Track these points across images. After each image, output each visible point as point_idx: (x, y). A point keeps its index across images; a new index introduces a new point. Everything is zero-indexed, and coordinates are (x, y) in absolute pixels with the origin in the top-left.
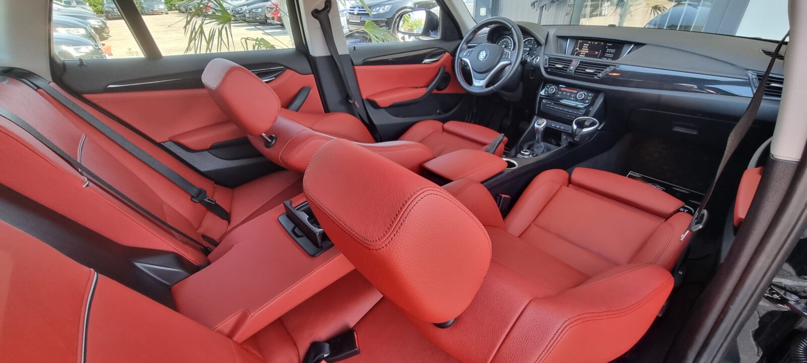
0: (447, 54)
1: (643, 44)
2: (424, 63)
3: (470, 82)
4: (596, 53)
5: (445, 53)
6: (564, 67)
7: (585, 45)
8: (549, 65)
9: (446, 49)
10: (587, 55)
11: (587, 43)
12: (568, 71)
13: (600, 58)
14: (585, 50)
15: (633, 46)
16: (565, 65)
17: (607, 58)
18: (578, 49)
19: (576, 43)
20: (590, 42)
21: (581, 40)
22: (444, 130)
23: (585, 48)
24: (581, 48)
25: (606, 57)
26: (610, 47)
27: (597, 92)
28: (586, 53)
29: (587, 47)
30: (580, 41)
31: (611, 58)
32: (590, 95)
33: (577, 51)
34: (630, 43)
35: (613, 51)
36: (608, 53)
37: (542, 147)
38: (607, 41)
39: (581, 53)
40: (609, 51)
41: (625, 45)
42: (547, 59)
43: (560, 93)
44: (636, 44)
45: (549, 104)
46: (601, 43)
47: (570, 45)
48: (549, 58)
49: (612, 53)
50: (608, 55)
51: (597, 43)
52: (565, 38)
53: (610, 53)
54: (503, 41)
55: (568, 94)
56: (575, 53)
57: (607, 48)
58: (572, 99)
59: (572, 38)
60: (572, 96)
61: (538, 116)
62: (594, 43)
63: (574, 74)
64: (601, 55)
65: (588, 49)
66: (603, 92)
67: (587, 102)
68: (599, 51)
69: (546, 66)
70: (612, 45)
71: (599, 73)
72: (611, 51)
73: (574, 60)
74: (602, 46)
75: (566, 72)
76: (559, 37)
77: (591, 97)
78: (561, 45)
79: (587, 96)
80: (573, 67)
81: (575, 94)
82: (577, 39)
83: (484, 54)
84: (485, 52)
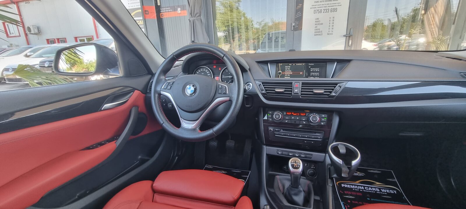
0: (136, 92)
1: (349, 61)
2: (104, 110)
3: (178, 124)
4: (301, 73)
5: (133, 92)
6: (285, 91)
7: (286, 67)
8: (266, 90)
9: (136, 87)
10: (291, 76)
11: (288, 65)
12: (293, 94)
13: (307, 77)
14: (288, 72)
15: (336, 63)
16: (285, 88)
17: (314, 76)
18: (280, 71)
19: (277, 67)
20: (290, 64)
21: (281, 63)
22: (155, 191)
23: (288, 70)
24: (283, 70)
25: (312, 76)
26: (312, 67)
27: (330, 112)
28: (290, 74)
29: (289, 69)
30: (280, 64)
31: (317, 76)
32: (323, 116)
33: (280, 73)
34: (332, 61)
35: (317, 69)
36: (313, 72)
37: (301, 191)
38: (306, 61)
39: (285, 75)
40: (313, 70)
41: (327, 63)
42: (260, 85)
43: (288, 118)
44: (339, 61)
45: (278, 131)
46: (302, 64)
47: (272, 69)
48: (262, 83)
49: (317, 72)
50: (313, 73)
51: (298, 64)
52: (266, 63)
53: (315, 72)
54: (199, 71)
55: (298, 118)
56: (279, 76)
57: (310, 68)
58: (304, 123)
59: (272, 62)
60: (303, 120)
61: (267, 145)
62: (295, 65)
63: (301, 96)
64: (307, 75)
65: (291, 71)
66: (339, 112)
67: (322, 124)
68: (303, 71)
69: (263, 92)
70: (313, 64)
71: (331, 92)
72: (315, 70)
73: (293, 82)
74: (304, 66)
75: (291, 96)
76: (259, 62)
77: (325, 119)
78: (263, 69)
79: (321, 118)
80: (297, 89)
81: (305, 117)
82: (277, 62)
83: (192, 89)
84: (193, 86)
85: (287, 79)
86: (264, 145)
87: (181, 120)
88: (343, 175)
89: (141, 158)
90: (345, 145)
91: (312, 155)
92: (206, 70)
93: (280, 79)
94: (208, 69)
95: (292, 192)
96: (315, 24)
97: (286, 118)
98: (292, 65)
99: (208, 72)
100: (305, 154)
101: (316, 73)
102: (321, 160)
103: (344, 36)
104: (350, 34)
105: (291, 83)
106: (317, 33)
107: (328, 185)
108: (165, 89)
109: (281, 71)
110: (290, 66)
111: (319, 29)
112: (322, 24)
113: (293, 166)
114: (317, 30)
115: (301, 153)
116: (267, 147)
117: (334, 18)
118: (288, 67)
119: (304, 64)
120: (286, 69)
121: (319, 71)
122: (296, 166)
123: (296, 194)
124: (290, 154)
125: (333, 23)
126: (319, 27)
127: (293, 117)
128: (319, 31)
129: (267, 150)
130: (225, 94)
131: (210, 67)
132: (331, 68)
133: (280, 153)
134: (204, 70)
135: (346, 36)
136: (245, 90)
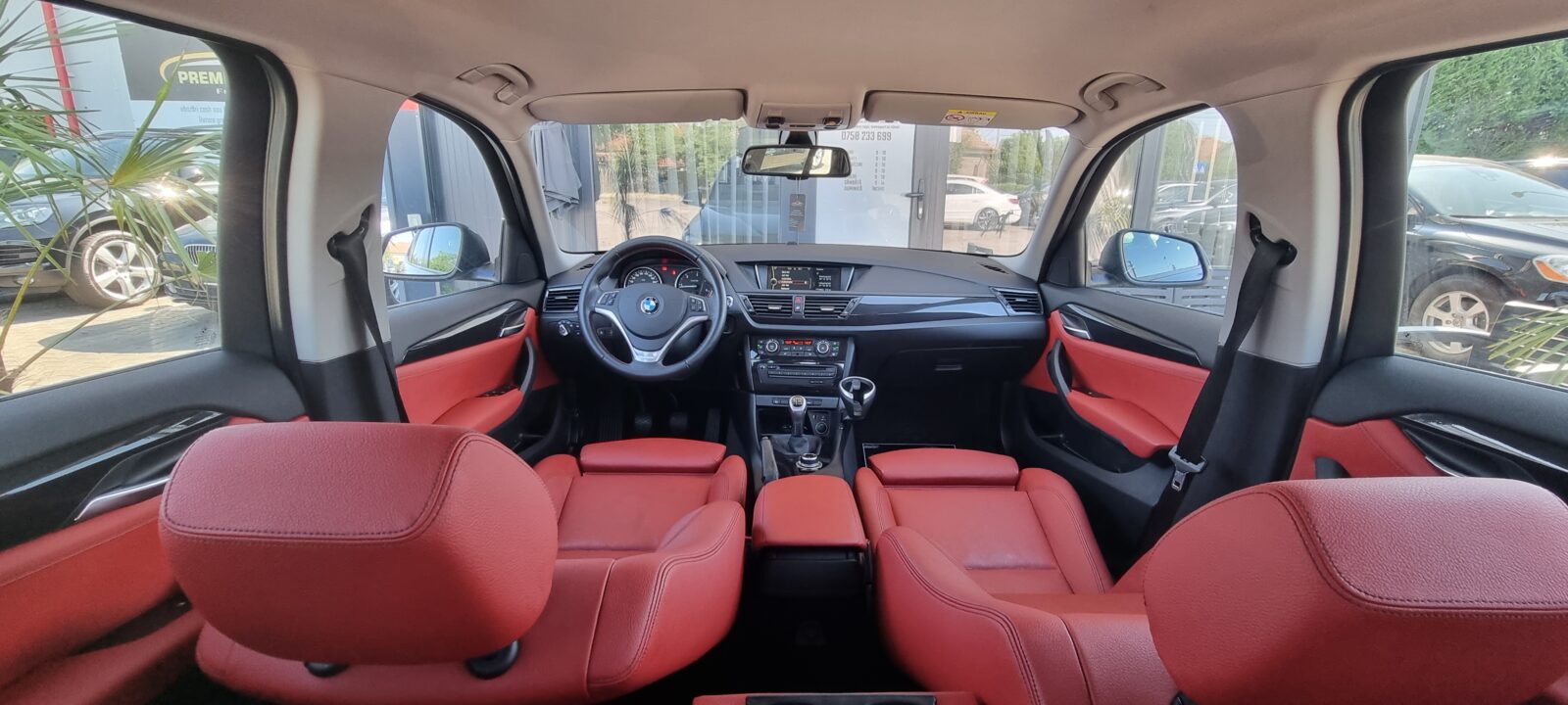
0: (529, 312)
1: (870, 267)
2: (504, 336)
4: (805, 282)
5: (525, 310)
6: (782, 309)
7: (783, 272)
8: (755, 308)
9: (529, 301)
10: (791, 287)
11: (787, 270)
12: (793, 313)
13: (814, 289)
14: (787, 281)
15: (854, 269)
16: (782, 305)
17: (825, 288)
18: (774, 279)
19: (769, 271)
20: (790, 268)
21: (775, 265)
22: (583, 469)
23: (786, 277)
24: (779, 278)
25: (822, 287)
26: (821, 273)
27: (843, 338)
28: (789, 284)
29: (788, 276)
30: (774, 268)
31: (828, 288)
32: (834, 343)
33: (774, 282)
34: (848, 266)
35: (828, 278)
36: (822, 281)
37: (805, 441)
38: (814, 265)
39: (782, 285)
40: (822, 278)
41: (843, 270)
42: (746, 300)
43: (787, 349)
44: (858, 267)
45: (773, 369)
46: (807, 269)
47: (761, 274)
48: (749, 297)
49: (828, 281)
50: (823, 283)
51: (801, 269)
52: (751, 264)
53: (826, 281)
54: (637, 275)
55: (801, 348)
56: (772, 286)
57: (819, 275)
58: (810, 354)
59: (761, 264)
60: (808, 350)
61: (756, 394)
62: (797, 269)
63: (805, 316)
64: (814, 285)
65: (790, 278)
66: (854, 336)
67: (834, 354)
68: (808, 280)
69: (750, 311)
70: (823, 269)
71: (842, 310)
72: (826, 278)
73: (794, 296)
74: (810, 272)
75: (790, 316)
76: (739, 263)
77: (837, 347)
78: (748, 274)
79: (832, 346)
80: (799, 306)
81: (810, 346)
82: (768, 264)
83: (653, 303)
84: (654, 300)
85: (785, 290)
86: (753, 392)
87: (633, 350)
88: (855, 414)
90: (859, 378)
91: (821, 400)
92: (649, 274)
93: (773, 291)
94: (653, 273)
97: (784, 349)
98: (793, 269)
99: (652, 276)
100: (812, 400)
101: (827, 283)
103: (907, 195)
104: (919, 193)
105: (791, 298)
108: (603, 305)
110: (789, 271)
113: (795, 405)
116: (757, 396)
117: (884, 152)
118: (785, 273)
119: (809, 268)
120: (782, 276)
121: (830, 279)
122: (799, 403)
123: (800, 446)
125: (884, 165)
127: (794, 347)
129: (757, 400)
130: (701, 310)
131: (660, 270)
132: (848, 276)
133: (776, 402)
134: (646, 274)
135: (912, 197)
136: (728, 308)
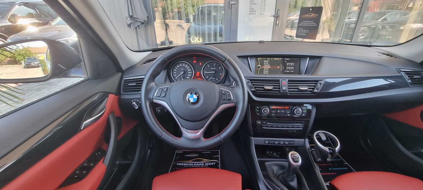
0: (111, 97)
2: (84, 128)
4: (278, 67)
5: (108, 97)
6: (274, 88)
7: (265, 61)
8: (255, 88)
9: (109, 91)
11: (267, 60)
12: (281, 91)
14: (267, 66)
15: (308, 58)
16: (273, 86)
17: (290, 70)
19: (257, 61)
20: (269, 59)
21: (260, 57)
23: (266, 64)
24: (262, 65)
25: (288, 70)
26: (288, 61)
28: (269, 69)
29: (268, 63)
30: (259, 59)
31: (292, 70)
32: (304, 108)
33: (259, 67)
34: (305, 57)
35: (292, 64)
36: (289, 66)
38: (284, 56)
39: (264, 69)
40: (289, 64)
41: (301, 58)
42: (249, 82)
43: (274, 112)
44: (312, 57)
45: (265, 124)
46: (279, 59)
47: (252, 63)
48: (250, 81)
49: (292, 66)
50: (289, 68)
51: (276, 59)
52: (246, 57)
54: (178, 66)
55: (283, 112)
56: (258, 69)
57: (286, 62)
58: (289, 115)
59: (251, 57)
60: (288, 112)
61: (254, 136)
62: (273, 59)
63: (289, 93)
64: (283, 69)
65: (269, 65)
68: (280, 66)
69: (253, 90)
70: (289, 59)
71: (313, 89)
72: (291, 64)
73: (281, 79)
74: (281, 61)
75: (279, 93)
76: (239, 57)
77: (306, 111)
78: (244, 63)
80: (284, 86)
81: (289, 110)
82: (256, 57)
83: (195, 97)
86: (251, 136)
87: (183, 130)
89: (119, 163)
90: (324, 133)
91: (294, 141)
92: (186, 65)
94: (188, 64)
95: (289, 179)
96: (250, 4)
97: (273, 112)
98: (270, 59)
99: (188, 67)
100: (288, 141)
101: (291, 68)
102: (302, 144)
104: (277, 15)
105: (278, 81)
106: (251, 13)
107: (316, 168)
108: (159, 97)
109: (260, 65)
110: (268, 60)
111: (253, 9)
112: (256, 4)
113: (293, 159)
114: (251, 9)
115: (285, 141)
116: (254, 138)
118: (266, 61)
119: (280, 59)
120: (264, 63)
121: (293, 65)
122: (297, 160)
124: (276, 143)
125: (265, 4)
126: (253, 6)
127: (279, 111)
128: (253, 10)
130: (230, 100)
131: (190, 62)
132: (306, 63)
133: (267, 142)
134: (184, 65)
